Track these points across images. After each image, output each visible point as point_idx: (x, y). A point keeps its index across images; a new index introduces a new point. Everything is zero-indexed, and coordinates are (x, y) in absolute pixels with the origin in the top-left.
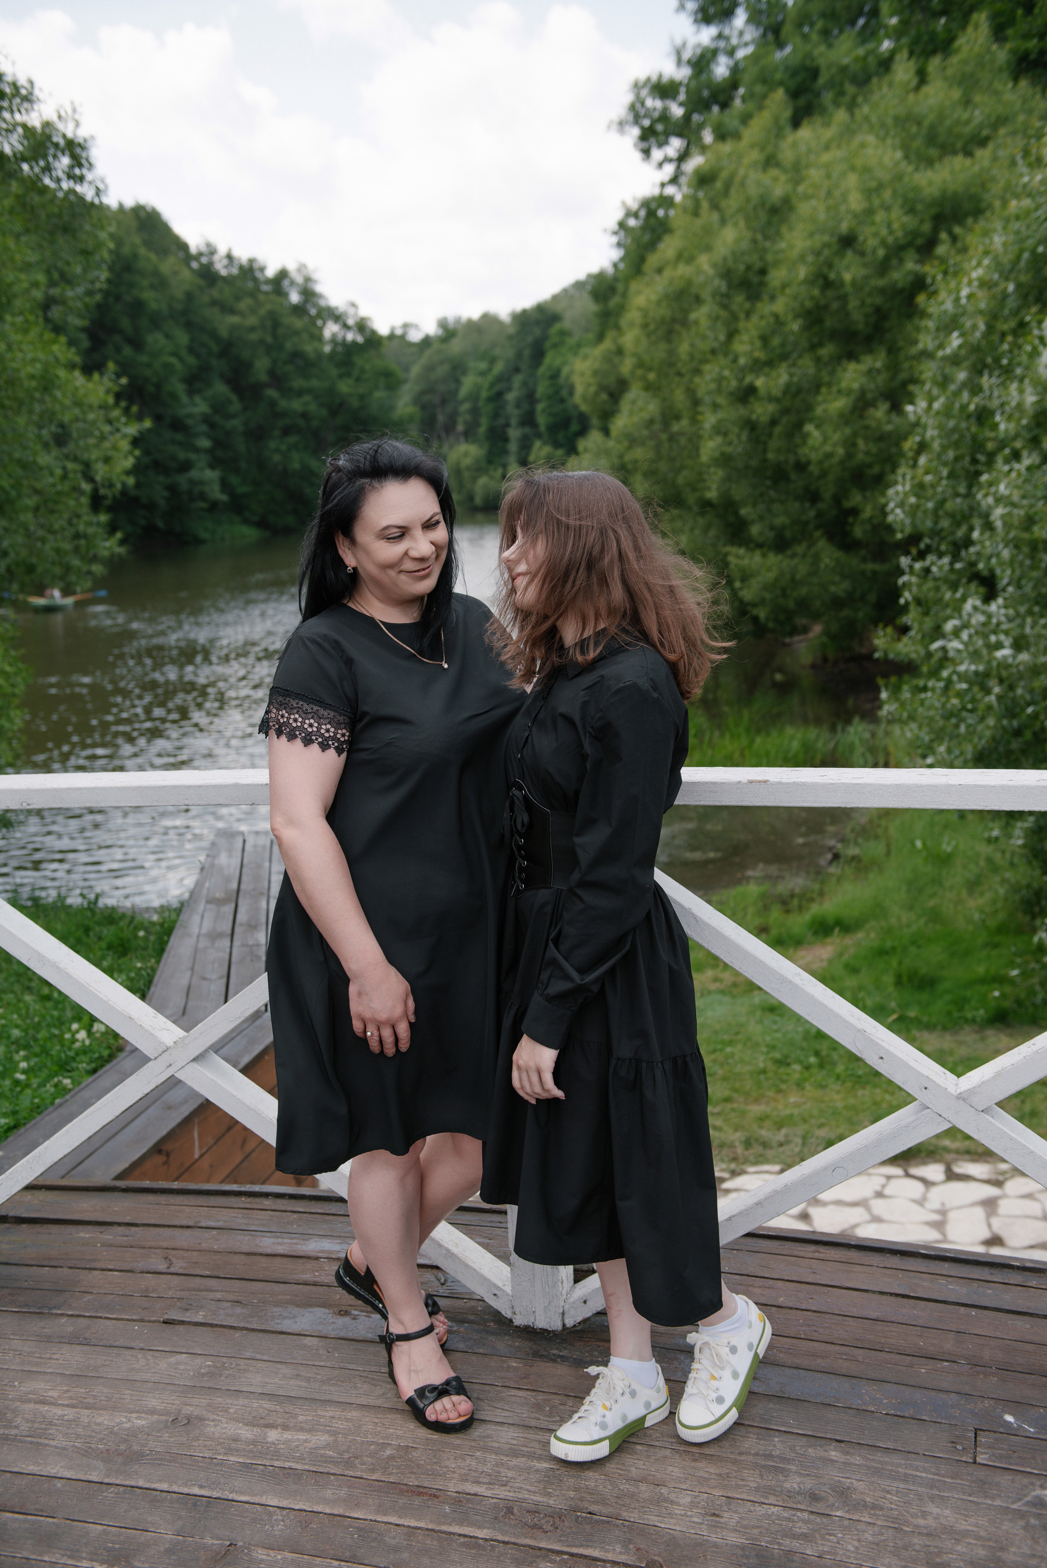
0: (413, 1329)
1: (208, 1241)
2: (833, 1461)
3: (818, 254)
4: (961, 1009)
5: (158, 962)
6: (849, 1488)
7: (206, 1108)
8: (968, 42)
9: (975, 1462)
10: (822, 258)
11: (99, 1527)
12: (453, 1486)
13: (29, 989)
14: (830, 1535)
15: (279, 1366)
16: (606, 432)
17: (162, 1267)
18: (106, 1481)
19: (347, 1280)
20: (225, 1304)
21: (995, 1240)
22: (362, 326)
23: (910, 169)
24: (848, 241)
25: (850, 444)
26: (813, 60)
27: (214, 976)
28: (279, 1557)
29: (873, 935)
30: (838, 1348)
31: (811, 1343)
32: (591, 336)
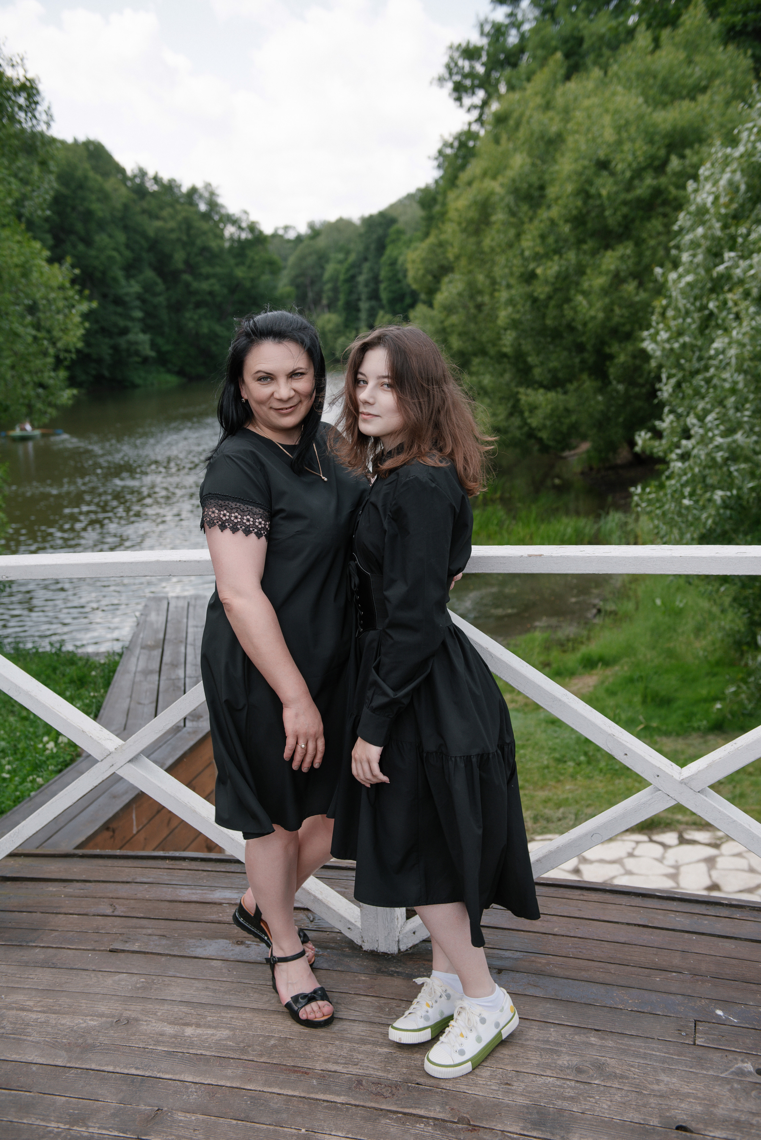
0: (289, 954)
1: (142, 892)
2: (592, 1044)
3: (580, 174)
4: (689, 721)
5: (106, 692)
6: (604, 1064)
7: (141, 797)
8: (690, 17)
9: (694, 1044)
10: (584, 178)
11: (64, 1098)
12: (319, 1066)
13: (13, 712)
14: (590, 1097)
15: (193, 981)
16: (430, 305)
17: (109, 911)
18: (68, 1065)
19: (241, 920)
20: (154, 937)
21: (715, 887)
22: (252, 228)
23: (649, 110)
24: (603, 165)
25: (609, 310)
26: (579, 31)
27: (146, 702)
28: (193, 1118)
29: (626, 668)
30: (596, 964)
31: (577, 961)
32: (419, 234)
